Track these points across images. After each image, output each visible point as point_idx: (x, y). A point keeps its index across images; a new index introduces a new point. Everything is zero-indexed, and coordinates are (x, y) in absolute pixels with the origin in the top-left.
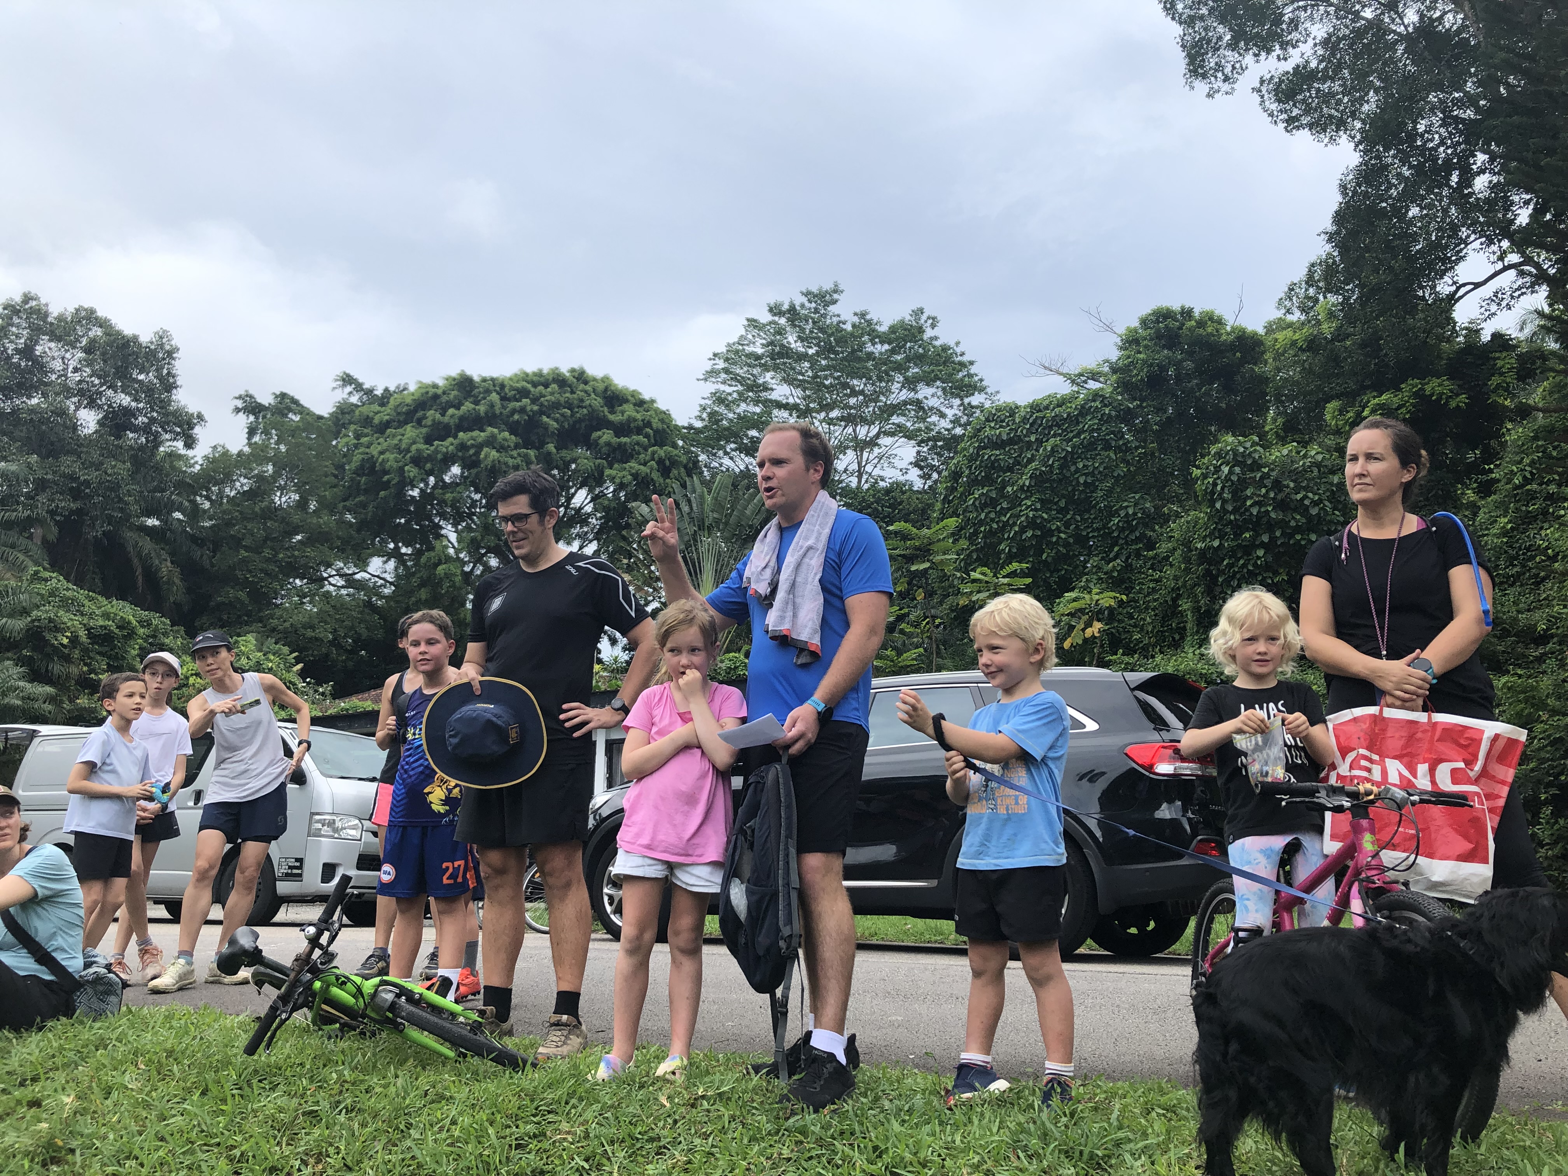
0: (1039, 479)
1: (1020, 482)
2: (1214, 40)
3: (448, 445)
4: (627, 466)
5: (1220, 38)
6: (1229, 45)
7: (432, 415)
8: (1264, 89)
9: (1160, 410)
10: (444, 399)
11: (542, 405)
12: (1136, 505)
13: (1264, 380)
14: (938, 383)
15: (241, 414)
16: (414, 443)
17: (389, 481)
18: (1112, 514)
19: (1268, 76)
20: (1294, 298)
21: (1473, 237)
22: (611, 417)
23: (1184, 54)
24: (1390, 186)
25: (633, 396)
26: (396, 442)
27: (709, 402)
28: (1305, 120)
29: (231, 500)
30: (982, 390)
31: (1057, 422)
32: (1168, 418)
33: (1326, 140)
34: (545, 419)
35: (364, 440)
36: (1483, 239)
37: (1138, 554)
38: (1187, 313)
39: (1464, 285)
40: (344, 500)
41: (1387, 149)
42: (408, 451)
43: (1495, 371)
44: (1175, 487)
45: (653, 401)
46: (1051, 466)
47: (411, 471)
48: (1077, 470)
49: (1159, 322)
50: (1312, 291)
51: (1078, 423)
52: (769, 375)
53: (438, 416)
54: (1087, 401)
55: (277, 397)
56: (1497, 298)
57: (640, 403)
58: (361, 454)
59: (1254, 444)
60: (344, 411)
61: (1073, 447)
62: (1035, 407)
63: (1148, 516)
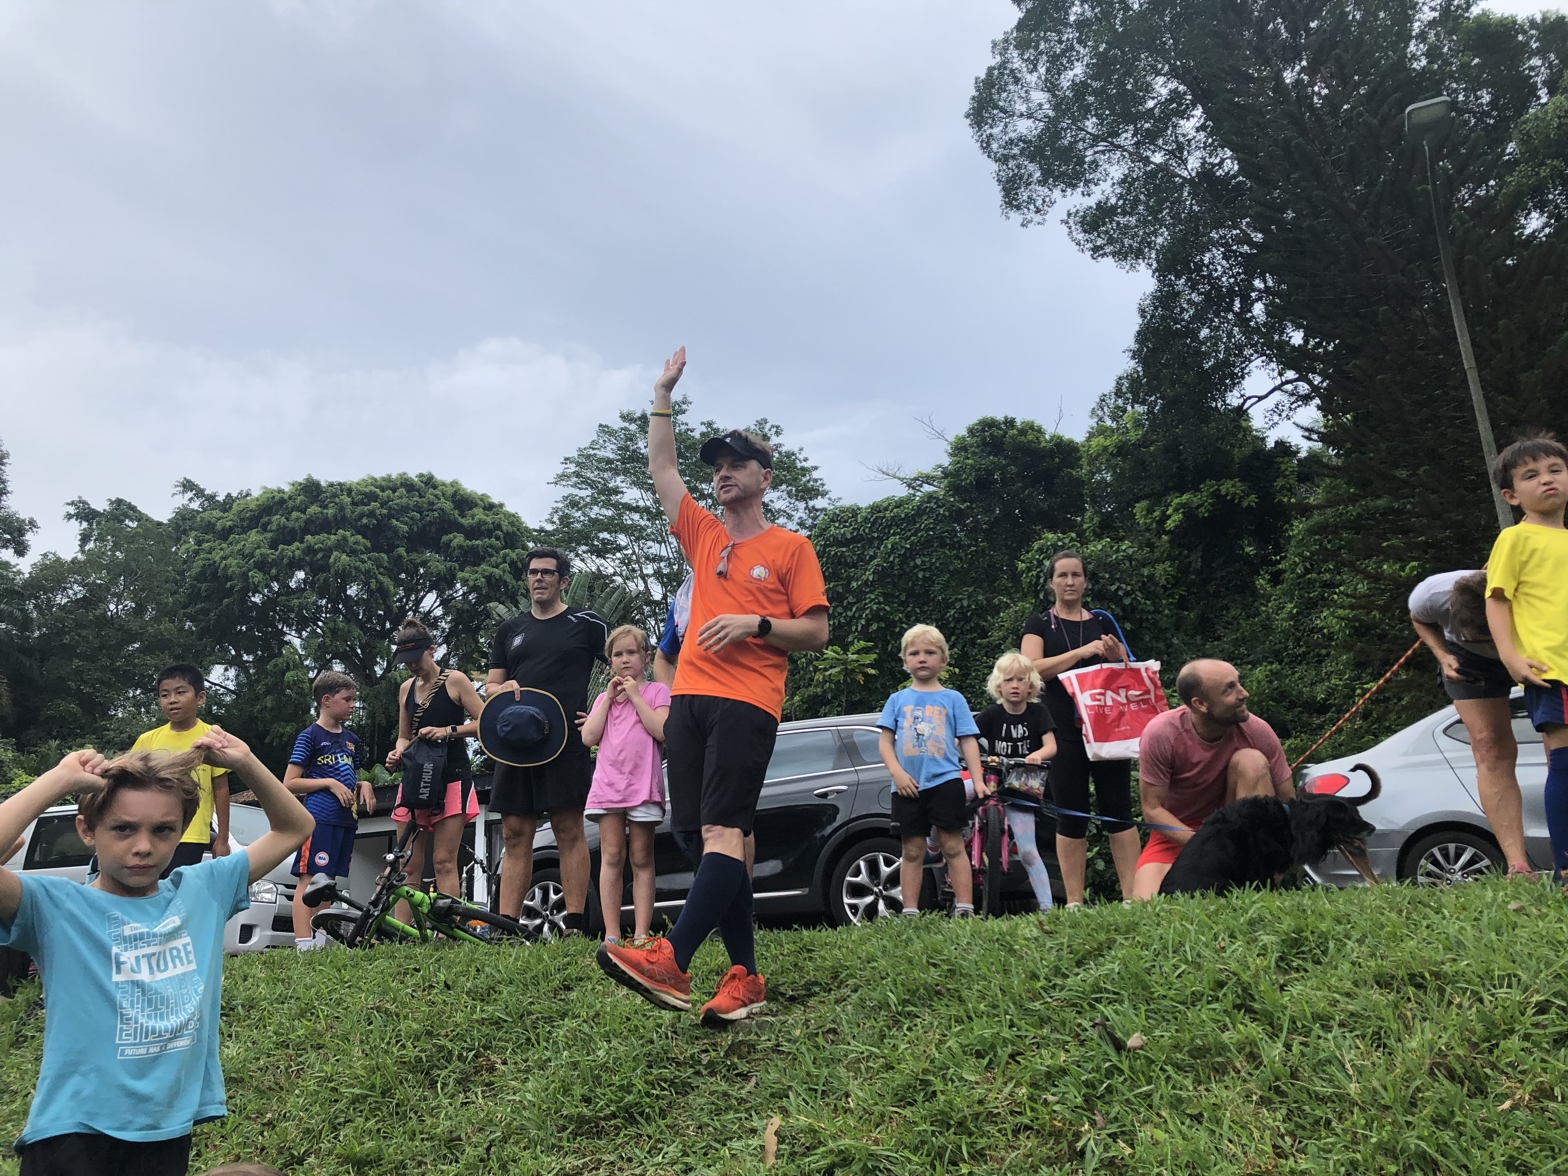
0: (882, 575)
1: (864, 578)
2: (1026, 177)
3: (295, 549)
4: (479, 569)
5: (1030, 175)
6: (1039, 182)
7: (277, 520)
8: (1071, 221)
9: (989, 511)
10: (290, 504)
11: (390, 508)
12: (969, 597)
13: (1079, 483)
14: (784, 487)
15: (73, 520)
16: (259, 547)
17: (232, 587)
18: (949, 606)
19: (1074, 210)
20: (1106, 409)
21: (1256, 355)
22: (462, 521)
23: (1000, 187)
24: (1183, 310)
25: (482, 500)
26: (239, 547)
27: (560, 505)
28: (1108, 249)
29: (62, 608)
30: (824, 494)
31: (896, 522)
32: (995, 518)
33: (1127, 267)
34: (394, 522)
35: (206, 545)
36: (1264, 358)
37: (973, 644)
38: (1010, 423)
39: (1250, 398)
40: (185, 607)
41: (1178, 277)
42: (252, 555)
43: (1280, 474)
44: (1004, 580)
45: (501, 505)
46: (892, 562)
47: (256, 576)
48: (916, 566)
49: (985, 431)
50: (1120, 402)
51: (915, 523)
52: (619, 479)
53: (283, 520)
54: (922, 502)
55: (112, 503)
56: (1277, 409)
57: (490, 507)
58: (202, 559)
59: (1072, 540)
60: (183, 518)
61: (912, 544)
62: (875, 509)
63: (982, 607)
